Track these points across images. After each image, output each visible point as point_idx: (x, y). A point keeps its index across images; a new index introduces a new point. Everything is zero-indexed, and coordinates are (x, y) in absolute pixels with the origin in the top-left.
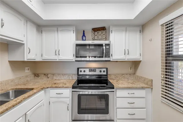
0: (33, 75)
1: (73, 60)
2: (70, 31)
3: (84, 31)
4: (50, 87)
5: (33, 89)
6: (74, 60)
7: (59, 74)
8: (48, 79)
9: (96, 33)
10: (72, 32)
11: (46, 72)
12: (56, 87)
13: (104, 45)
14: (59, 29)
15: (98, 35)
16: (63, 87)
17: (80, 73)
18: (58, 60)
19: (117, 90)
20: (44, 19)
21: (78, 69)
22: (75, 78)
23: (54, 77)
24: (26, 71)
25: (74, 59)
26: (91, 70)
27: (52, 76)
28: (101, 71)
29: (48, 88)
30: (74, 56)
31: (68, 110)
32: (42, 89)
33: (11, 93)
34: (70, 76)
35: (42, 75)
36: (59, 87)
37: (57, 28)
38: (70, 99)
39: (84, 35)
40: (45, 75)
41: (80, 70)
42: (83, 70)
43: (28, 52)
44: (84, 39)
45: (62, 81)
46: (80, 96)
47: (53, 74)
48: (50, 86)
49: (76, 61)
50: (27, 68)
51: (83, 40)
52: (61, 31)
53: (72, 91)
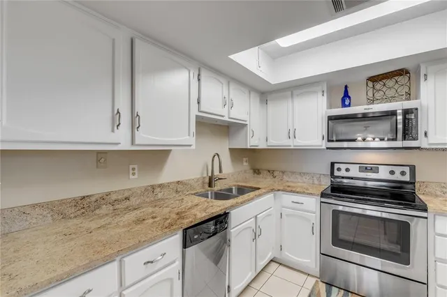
0: (252, 171)
1: (321, 146)
2: (315, 92)
3: (346, 87)
4: (283, 191)
5: (259, 189)
6: (324, 147)
7: (293, 173)
8: (274, 179)
9: (378, 86)
10: (320, 94)
11: (272, 166)
12: (291, 191)
13: (399, 112)
14: (295, 92)
15: (384, 89)
16: (304, 193)
17: (336, 173)
18: (292, 147)
19: (437, 217)
20: (273, 83)
21: (332, 164)
22: (326, 183)
23: (284, 177)
24: (245, 164)
25: (324, 144)
26: (365, 168)
27: (281, 174)
28: (392, 173)
29: (279, 190)
30: (323, 139)
31: (313, 234)
32: (272, 190)
33: (234, 190)
34: (315, 178)
35: (265, 172)
36: (298, 192)
37: (292, 92)
38: (316, 216)
39: (346, 95)
40: (269, 171)
41: (336, 166)
42: (343, 167)
43: (251, 135)
44: (347, 103)
45: (299, 184)
46: (336, 214)
47: (283, 172)
48: (282, 188)
49: (327, 148)
50: (244, 159)
51: (344, 105)
52: (298, 95)
53: (321, 202)
